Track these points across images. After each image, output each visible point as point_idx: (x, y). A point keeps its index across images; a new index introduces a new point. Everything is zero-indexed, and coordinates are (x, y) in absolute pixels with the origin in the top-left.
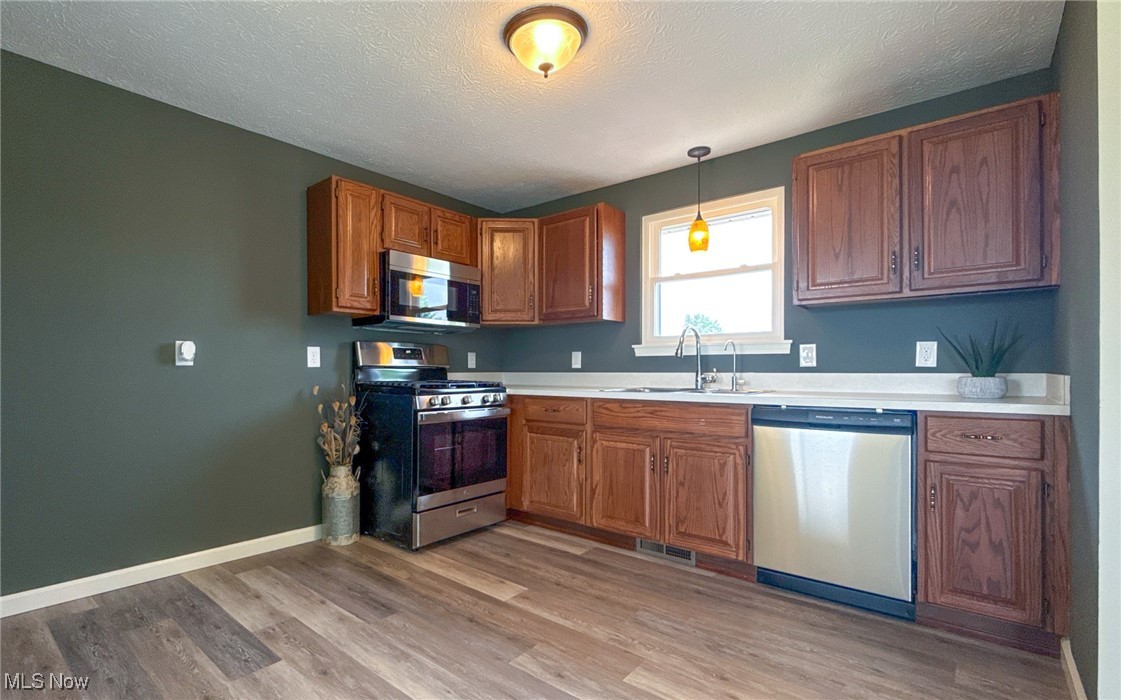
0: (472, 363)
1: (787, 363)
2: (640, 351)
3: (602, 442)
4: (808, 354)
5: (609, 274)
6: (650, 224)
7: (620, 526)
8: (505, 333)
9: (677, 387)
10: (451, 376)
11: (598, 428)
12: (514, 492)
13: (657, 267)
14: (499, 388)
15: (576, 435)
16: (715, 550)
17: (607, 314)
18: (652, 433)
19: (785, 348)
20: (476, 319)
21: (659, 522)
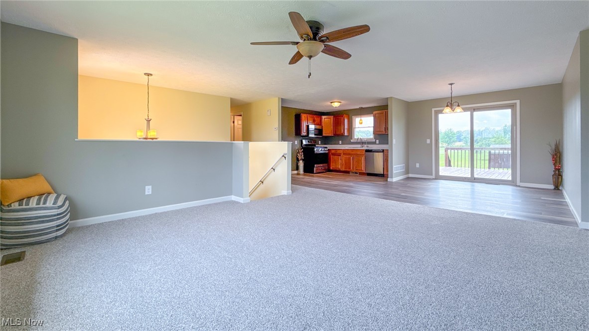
0: (320, 143)
1: (374, 143)
2: (352, 141)
3: (345, 156)
4: (377, 141)
5: (346, 127)
6: (354, 117)
7: (347, 170)
8: (326, 137)
9: (358, 147)
10: (316, 146)
11: (344, 154)
12: (329, 166)
13: (355, 126)
14: (326, 148)
15: (340, 155)
16: (360, 171)
17: (346, 134)
18: (352, 154)
19: (374, 141)
20: (322, 135)
21: (353, 168)
